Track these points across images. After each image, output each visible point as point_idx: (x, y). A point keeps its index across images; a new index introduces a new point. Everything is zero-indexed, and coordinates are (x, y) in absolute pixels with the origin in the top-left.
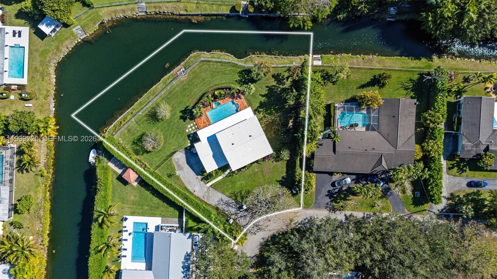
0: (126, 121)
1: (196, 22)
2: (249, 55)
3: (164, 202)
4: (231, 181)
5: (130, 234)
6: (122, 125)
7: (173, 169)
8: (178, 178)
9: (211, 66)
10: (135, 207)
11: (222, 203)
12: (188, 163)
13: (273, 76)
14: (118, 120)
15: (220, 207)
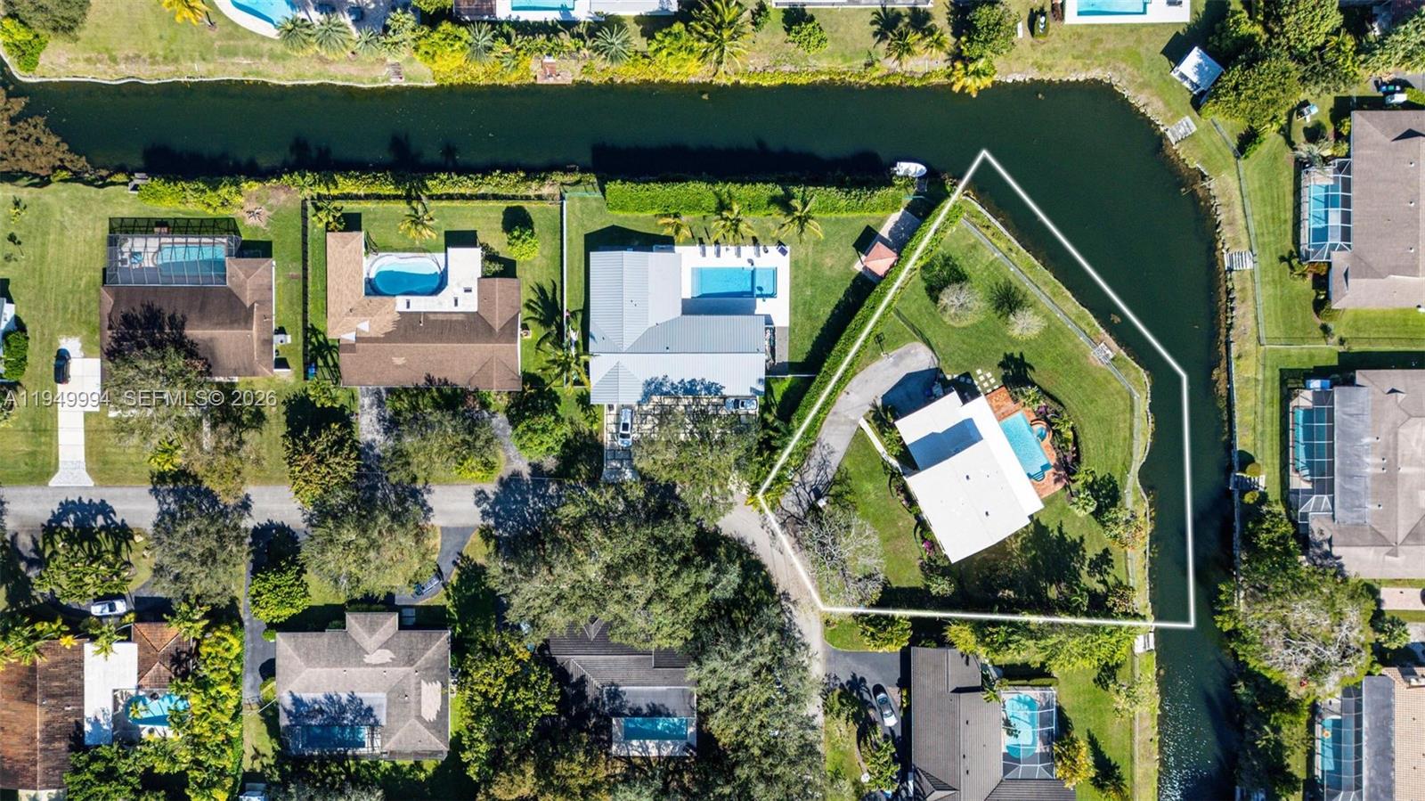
0: (994, 240)
1: (1214, 378)
2: (1148, 496)
3: (822, 329)
4: (873, 469)
5: (751, 262)
6: (984, 230)
7: (895, 345)
8: (875, 357)
9: (1121, 417)
10: (809, 269)
11: (825, 452)
12: (909, 377)
13: (1106, 551)
14: (993, 220)
15: (816, 449)
